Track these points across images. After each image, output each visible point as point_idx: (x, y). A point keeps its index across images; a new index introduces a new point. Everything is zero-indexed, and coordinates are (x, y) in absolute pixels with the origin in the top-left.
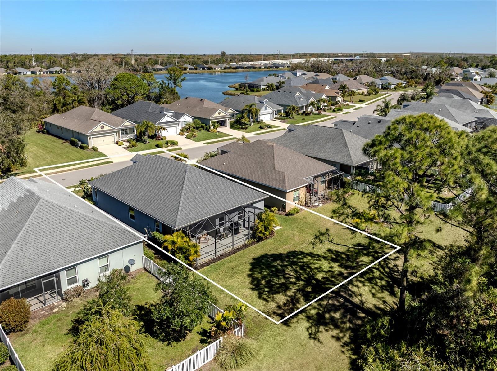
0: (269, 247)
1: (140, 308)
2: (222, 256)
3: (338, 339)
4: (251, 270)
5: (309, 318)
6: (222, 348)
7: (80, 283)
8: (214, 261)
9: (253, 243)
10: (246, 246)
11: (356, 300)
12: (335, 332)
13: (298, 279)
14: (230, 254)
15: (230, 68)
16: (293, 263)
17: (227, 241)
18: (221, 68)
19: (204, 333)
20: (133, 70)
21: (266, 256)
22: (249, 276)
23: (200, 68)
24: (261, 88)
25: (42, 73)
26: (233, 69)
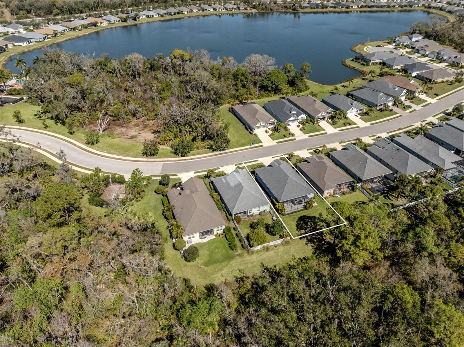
0: (309, 213)
1: (266, 224)
2: (293, 213)
3: (312, 246)
4: (298, 220)
5: (307, 239)
6: (283, 241)
7: (252, 214)
8: (290, 214)
9: (304, 210)
10: (302, 210)
11: (324, 238)
12: (312, 245)
13: (311, 227)
14: (295, 212)
15: (365, 6)
16: (312, 221)
17: (296, 207)
18: (358, 6)
19: (281, 236)
20: (284, 7)
21: (305, 216)
22: (297, 222)
23: (339, 6)
24: (371, 62)
25: (220, 10)
26: (369, 7)
